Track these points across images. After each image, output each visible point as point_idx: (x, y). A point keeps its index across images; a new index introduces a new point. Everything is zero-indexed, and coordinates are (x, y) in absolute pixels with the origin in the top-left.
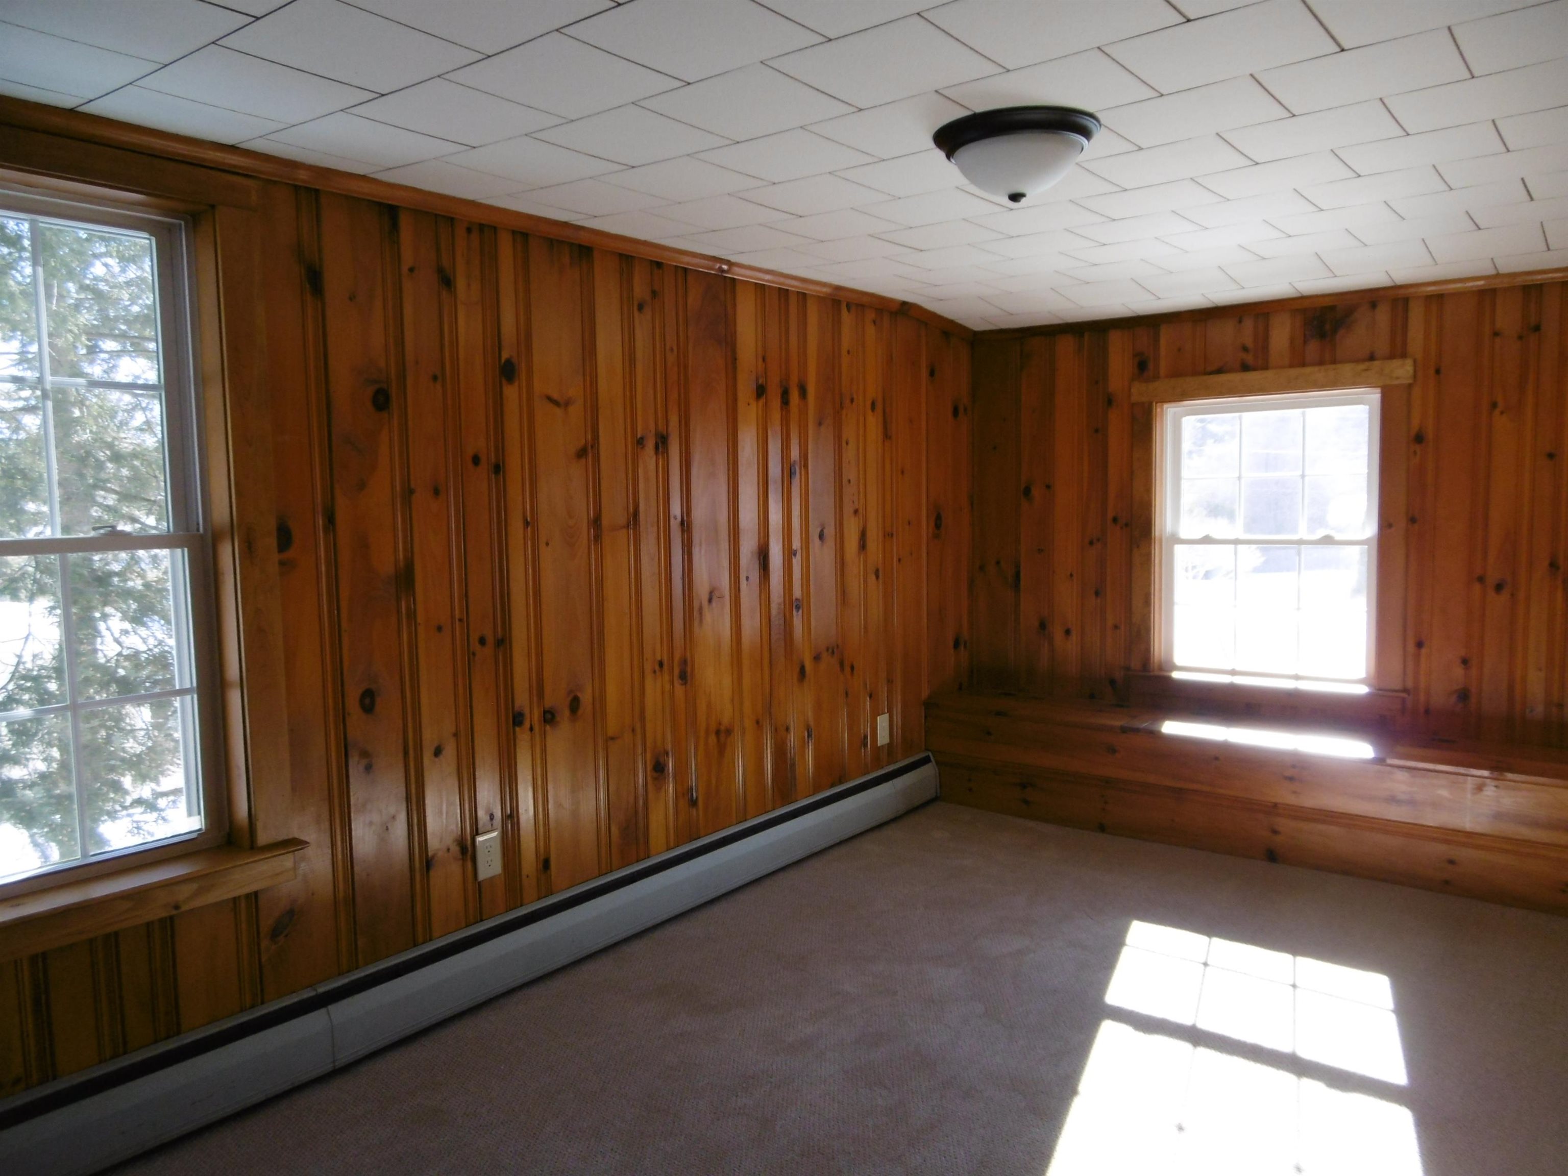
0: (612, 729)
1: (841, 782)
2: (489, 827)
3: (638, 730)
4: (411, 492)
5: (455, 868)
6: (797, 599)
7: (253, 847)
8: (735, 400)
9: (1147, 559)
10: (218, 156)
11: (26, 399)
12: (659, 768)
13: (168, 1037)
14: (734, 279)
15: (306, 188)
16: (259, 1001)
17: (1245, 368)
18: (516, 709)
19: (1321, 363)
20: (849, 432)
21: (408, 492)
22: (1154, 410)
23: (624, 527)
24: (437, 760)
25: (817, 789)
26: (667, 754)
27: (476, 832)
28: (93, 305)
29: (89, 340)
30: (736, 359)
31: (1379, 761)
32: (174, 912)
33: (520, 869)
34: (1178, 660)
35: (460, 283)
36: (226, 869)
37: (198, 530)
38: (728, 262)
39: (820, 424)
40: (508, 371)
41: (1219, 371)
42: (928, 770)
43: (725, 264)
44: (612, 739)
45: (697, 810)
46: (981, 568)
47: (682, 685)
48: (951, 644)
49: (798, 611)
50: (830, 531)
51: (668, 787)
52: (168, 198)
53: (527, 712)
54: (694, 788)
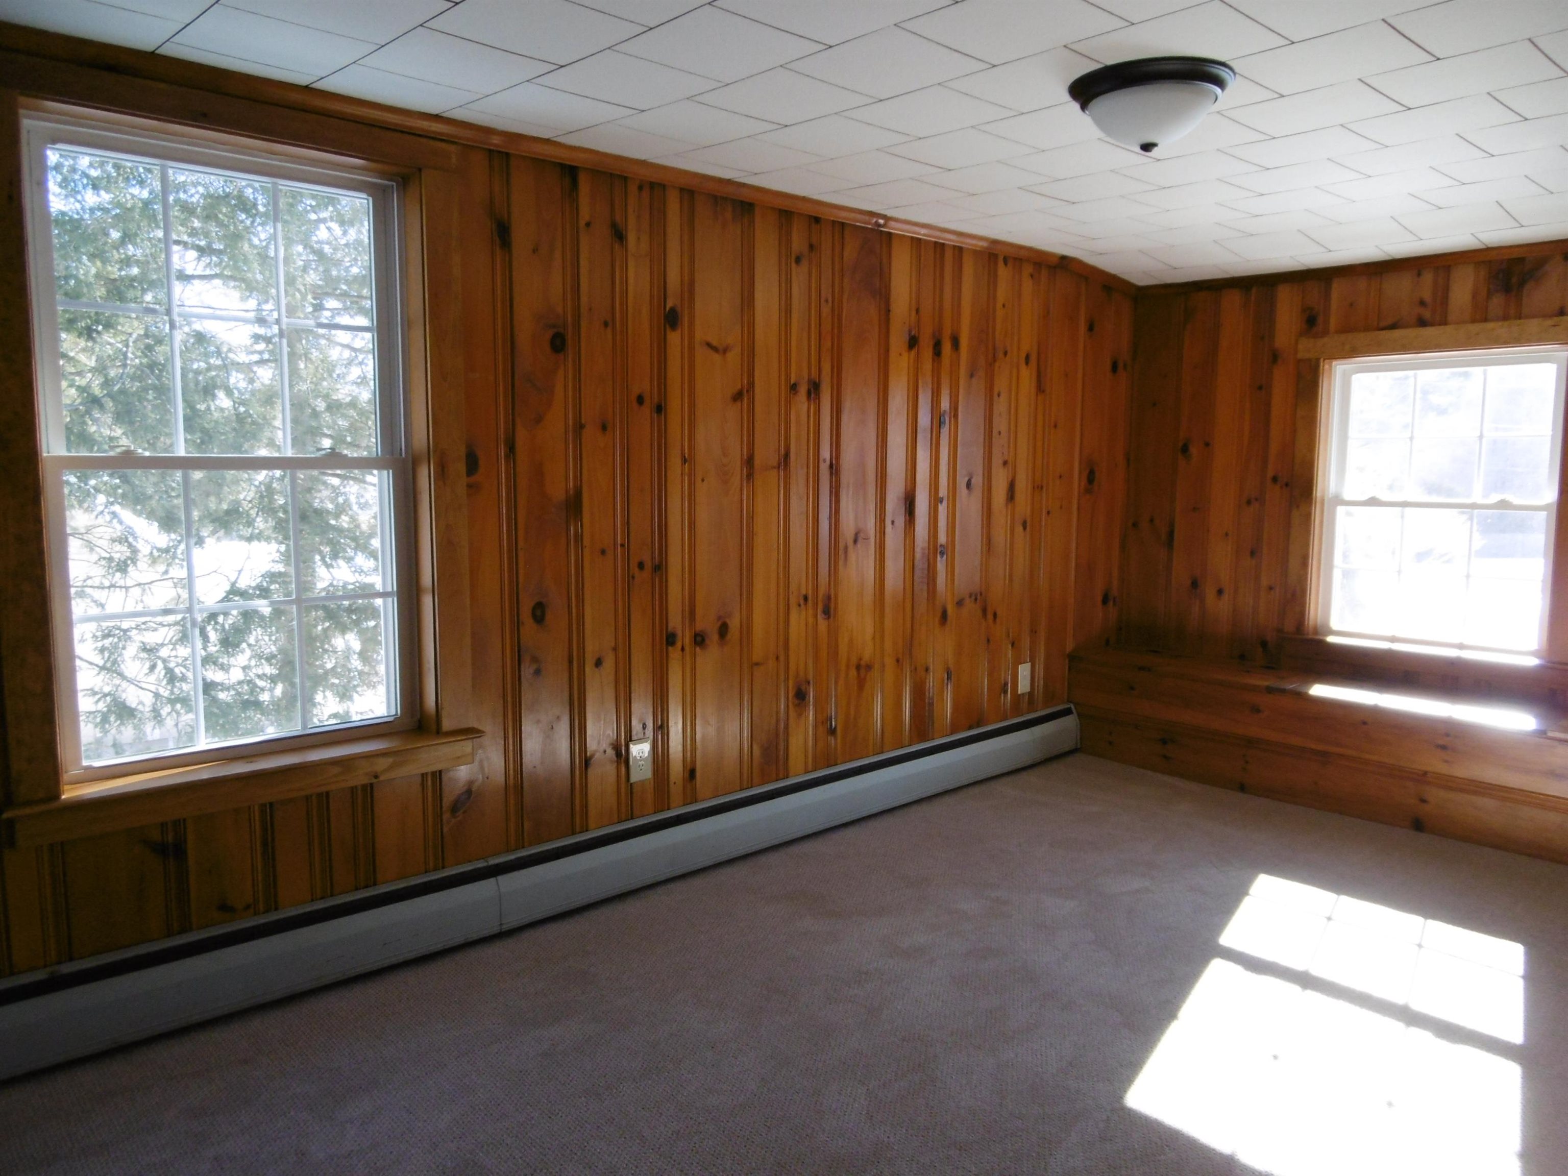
0: (757, 655)
1: (978, 725)
2: (641, 736)
3: (782, 658)
4: (582, 427)
5: (611, 769)
6: (941, 546)
7: (439, 732)
8: (887, 351)
9: (1307, 519)
10: (424, 124)
11: (261, 353)
12: (801, 696)
13: (367, 887)
14: (890, 234)
15: (499, 152)
16: (441, 865)
17: (1422, 323)
18: (670, 629)
19: (1505, 318)
20: (1001, 383)
21: (580, 427)
22: (1321, 367)
23: (774, 468)
24: (597, 670)
25: (954, 730)
26: (809, 683)
27: (629, 739)
28: (319, 266)
29: (314, 298)
30: (889, 311)
31: (1541, 733)
32: (374, 781)
33: (668, 778)
34: (1334, 624)
35: (631, 238)
36: (418, 747)
37: (401, 455)
38: (884, 217)
39: (972, 376)
40: (672, 319)
41: (1393, 327)
42: (1070, 722)
43: (882, 219)
44: (757, 664)
45: (836, 739)
46: (1135, 525)
47: (825, 619)
48: (1099, 599)
49: (942, 557)
50: (978, 481)
51: (809, 714)
52: (383, 162)
53: (679, 633)
54: (833, 717)
